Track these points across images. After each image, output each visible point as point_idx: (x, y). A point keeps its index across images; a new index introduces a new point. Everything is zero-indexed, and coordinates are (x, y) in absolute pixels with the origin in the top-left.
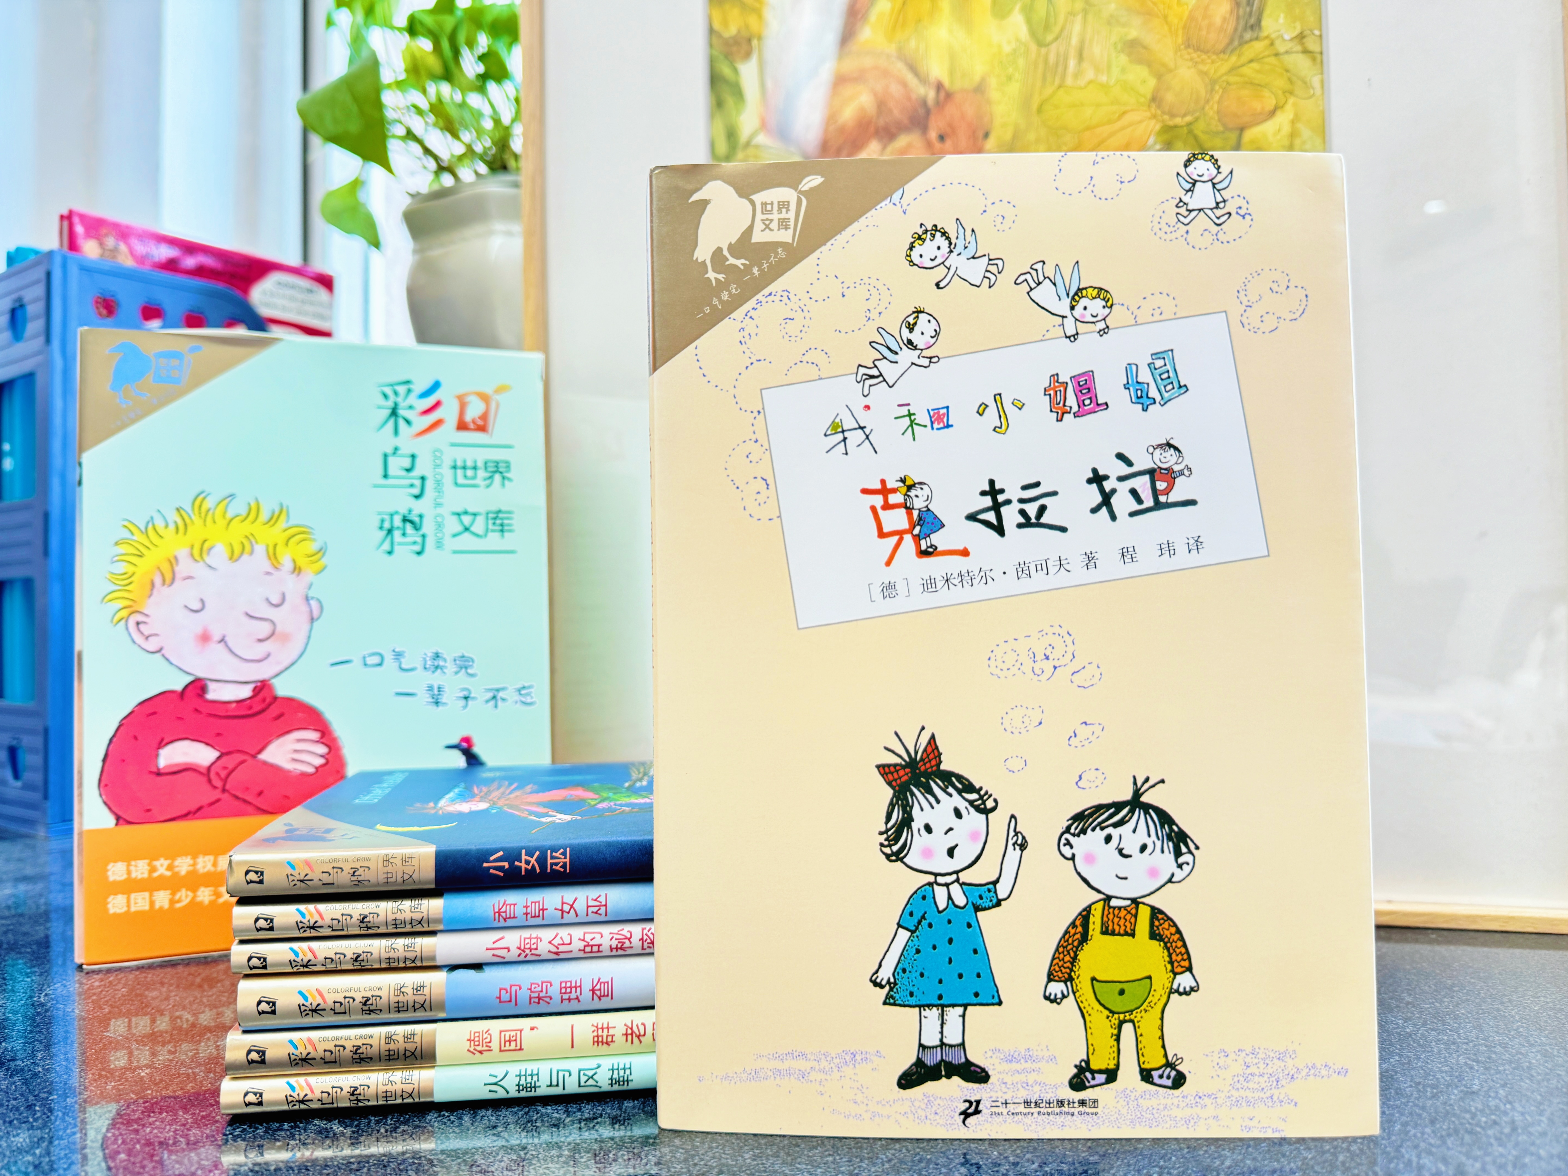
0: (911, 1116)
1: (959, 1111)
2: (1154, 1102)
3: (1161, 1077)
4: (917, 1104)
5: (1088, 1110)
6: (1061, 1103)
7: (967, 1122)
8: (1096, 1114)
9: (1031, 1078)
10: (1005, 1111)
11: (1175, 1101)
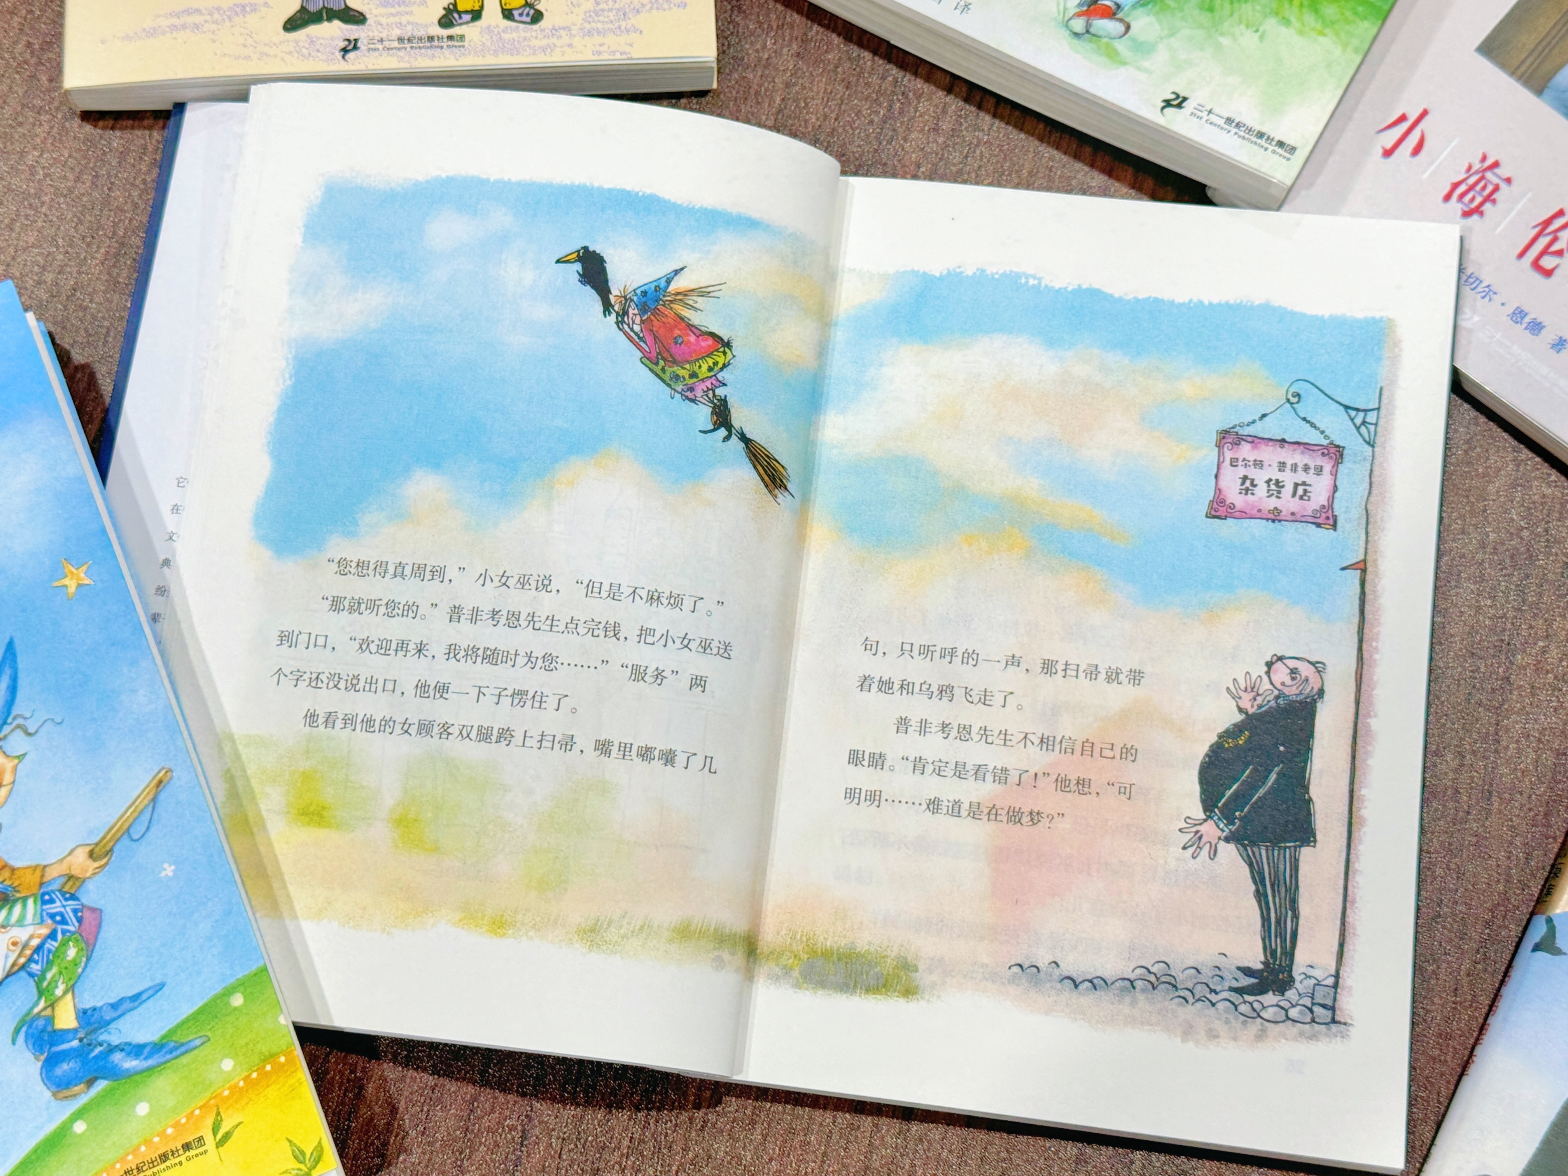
0: (296, 55)
1: (339, 48)
2: (515, 35)
3: (521, 15)
4: (301, 44)
5: (456, 43)
6: (431, 39)
7: (346, 57)
8: (463, 46)
9: (404, 19)
10: (380, 47)
11: (534, 34)
